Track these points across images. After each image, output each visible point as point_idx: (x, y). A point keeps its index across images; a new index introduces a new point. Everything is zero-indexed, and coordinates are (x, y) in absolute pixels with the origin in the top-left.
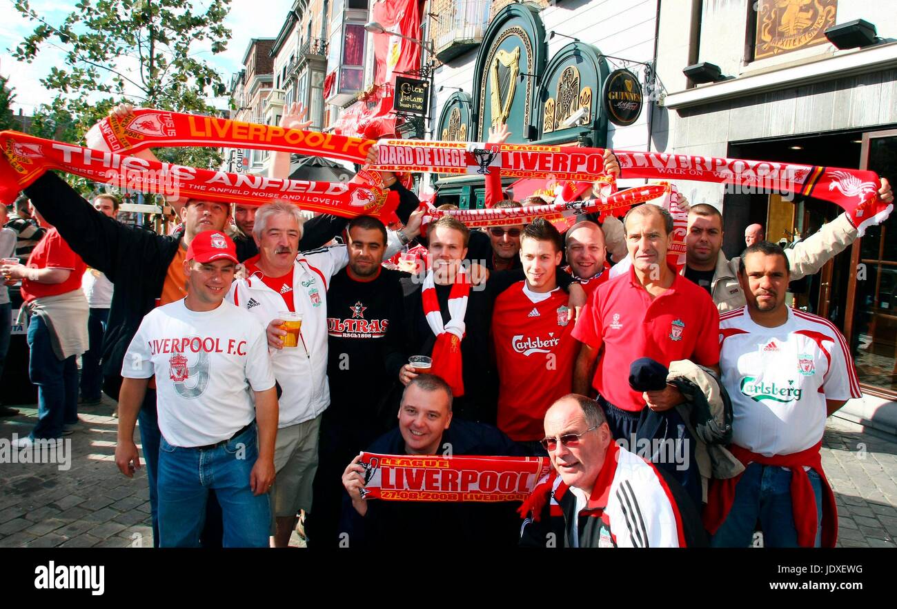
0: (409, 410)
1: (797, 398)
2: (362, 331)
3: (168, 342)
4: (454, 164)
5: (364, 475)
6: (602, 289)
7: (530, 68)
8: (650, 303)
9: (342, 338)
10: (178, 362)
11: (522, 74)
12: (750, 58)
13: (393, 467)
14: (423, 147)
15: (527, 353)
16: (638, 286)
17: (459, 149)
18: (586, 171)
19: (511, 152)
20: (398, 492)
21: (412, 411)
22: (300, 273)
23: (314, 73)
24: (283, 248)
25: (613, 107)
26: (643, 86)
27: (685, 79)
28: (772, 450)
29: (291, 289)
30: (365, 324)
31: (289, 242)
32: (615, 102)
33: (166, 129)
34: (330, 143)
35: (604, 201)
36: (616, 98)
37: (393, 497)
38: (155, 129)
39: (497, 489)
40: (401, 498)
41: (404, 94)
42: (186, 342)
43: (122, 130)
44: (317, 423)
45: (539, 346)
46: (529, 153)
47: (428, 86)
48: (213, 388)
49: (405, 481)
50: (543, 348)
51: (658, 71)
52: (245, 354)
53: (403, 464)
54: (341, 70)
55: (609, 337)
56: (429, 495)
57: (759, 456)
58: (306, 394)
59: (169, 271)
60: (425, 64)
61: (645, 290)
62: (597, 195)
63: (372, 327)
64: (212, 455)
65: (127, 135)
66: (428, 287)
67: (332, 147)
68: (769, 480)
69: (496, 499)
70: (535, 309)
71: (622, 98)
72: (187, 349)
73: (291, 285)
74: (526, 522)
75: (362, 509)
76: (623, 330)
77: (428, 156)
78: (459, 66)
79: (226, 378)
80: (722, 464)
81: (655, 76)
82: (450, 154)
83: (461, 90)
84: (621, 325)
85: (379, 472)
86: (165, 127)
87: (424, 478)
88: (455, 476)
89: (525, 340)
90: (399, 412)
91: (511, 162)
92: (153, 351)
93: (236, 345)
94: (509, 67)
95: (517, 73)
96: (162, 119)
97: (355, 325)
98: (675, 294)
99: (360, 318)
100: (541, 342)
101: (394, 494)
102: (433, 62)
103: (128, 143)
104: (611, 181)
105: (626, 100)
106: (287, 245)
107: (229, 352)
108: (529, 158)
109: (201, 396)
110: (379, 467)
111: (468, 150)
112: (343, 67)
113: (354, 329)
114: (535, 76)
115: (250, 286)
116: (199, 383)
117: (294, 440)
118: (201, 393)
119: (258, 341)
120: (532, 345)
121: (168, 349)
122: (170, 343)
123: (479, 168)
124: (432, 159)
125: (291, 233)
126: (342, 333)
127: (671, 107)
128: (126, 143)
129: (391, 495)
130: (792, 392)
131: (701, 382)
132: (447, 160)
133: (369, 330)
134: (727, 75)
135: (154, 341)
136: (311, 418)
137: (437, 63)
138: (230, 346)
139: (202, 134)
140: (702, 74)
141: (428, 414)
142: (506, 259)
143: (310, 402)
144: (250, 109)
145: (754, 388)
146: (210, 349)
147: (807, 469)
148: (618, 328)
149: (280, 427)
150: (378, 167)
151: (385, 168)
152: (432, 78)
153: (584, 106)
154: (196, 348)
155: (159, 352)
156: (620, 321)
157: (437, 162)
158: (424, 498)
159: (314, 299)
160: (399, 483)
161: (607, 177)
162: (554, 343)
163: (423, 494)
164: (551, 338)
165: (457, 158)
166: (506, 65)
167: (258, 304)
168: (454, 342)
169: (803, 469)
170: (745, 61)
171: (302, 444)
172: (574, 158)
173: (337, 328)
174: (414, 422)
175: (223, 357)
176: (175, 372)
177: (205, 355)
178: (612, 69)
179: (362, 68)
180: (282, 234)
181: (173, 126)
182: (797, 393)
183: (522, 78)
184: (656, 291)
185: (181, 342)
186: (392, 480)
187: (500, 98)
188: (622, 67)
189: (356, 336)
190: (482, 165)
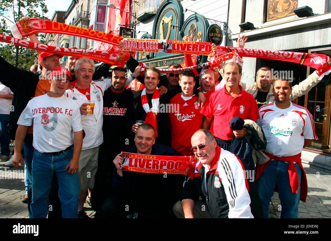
0: (139, 138)
1: (291, 135)
2: (117, 112)
3: (40, 109)
4: (153, 48)
5: (122, 161)
6: (213, 95)
7: (177, 23)
8: (232, 100)
9: (109, 115)
10: (45, 117)
11: (173, 26)
12: (265, 21)
13: (134, 158)
14: (141, 41)
15: (183, 121)
16: (227, 93)
17: (156, 42)
18: (205, 51)
19: (176, 43)
20: (135, 168)
21: (140, 138)
22: (92, 88)
23: (83, 25)
24: (86, 76)
25: (211, 39)
26: (223, 31)
27: (239, 28)
28: (281, 154)
29: (89, 94)
30: (118, 110)
31: (89, 74)
32: (212, 37)
33: (42, 26)
34: (106, 37)
35: (212, 62)
36: (212, 35)
37: (133, 170)
38: (38, 26)
39: (174, 169)
40: (136, 171)
41: (123, 34)
42: (48, 109)
43: (25, 26)
44: (98, 150)
45: (188, 117)
46: (183, 44)
47: (133, 31)
48: (59, 127)
49: (138, 164)
50: (190, 118)
51: (229, 26)
52: (71, 115)
53: (138, 157)
54: (96, 24)
55: (216, 113)
56: (147, 170)
57: (276, 157)
58: (95, 136)
59: (37, 86)
60: (132, 22)
61: (230, 95)
62: (209, 61)
63: (121, 111)
64: (57, 157)
65: (27, 28)
66: (144, 95)
67: (107, 39)
68: (280, 166)
69: (174, 173)
70: (186, 103)
71: (215, 36)
72: (49, 112)
73: (89, 92)
74: (185, 181)
75: (121, 174)
76: (222, 110)
77: (143, 45)
78: (147, 23)
79: (64, 123)
80: (261, 158)
81: (228, 28)
82: (152, 44)
83: (147, 33)
84: (221, 108)
85: (128, 160)
86: (42, 25)
87: (146, 163)
88: (158, 162)
89: (182, 115)
90: (135, 139)
91: (176, 48)
92: (34, 113)
93: (68, 111)
94: (168, 24)
95: (171, 26)
96: (41, 22)
97: (114, 110)
98: (241, 96)
99: (116, 107)
100: (189, 116)
101: (133, 169)
102: (136, 21)
103: (28, 32)
104: (214, 54)
105: (216, 37)
106: (88, 75)
107: (66, 114)
108: (183, 46)
109: (54, 131)
110: (128, 158)
111: (159, 43)
112: (96, 23)
113: (114, 112)
114: (179, 27)
115: (73, 92)
116: (54, 125)
117: (89, 156)
118: (54, 129)
119: (77, 111)
120: (185, 117)
121: (40, 112)
122: (42, 109)
123: (163, 50)
124: (145, 46)
125: (90, 70)
126: (108, 113)
127: (234, 40)
128: (27, 31)
129: (132, 169)
130: (289, 132)
131: (255, 126)
132: (151, 47)
133: (119, 112)
134: (256, 27)
135: (35, 109)
136: (96, 146)
137: (137, 22)
138: (66, 111)
139: (56, 29)
140: (246, 27)
141: (147, 139)
142: (174, 86)
143: (96, 139)
144: (54, 41)
145: (275, 131)
146: (58, 112)
147: (294, 163)
148: (220, 110)
149: (82, 149)
150: (123, 49)
151: (126, 50)
152: (135, 28)
153: (199, 39)
154: (52, 111)
155: (37, 113)
156: (221, 107)
157: (147, 48)
158: (145, 171)
159: (98, 99)
160: (136, 165)
161: (213, 53)
162: (193, 116)
163: (145, 170)
164: (193, 114)
165: (155, 46)
166: (166, 23)
167: (76, 99)
168: (154, 115)
169: (293, 163)
170: (263, 22)
171: (92, 157)
172: (201, 46)
173: (106, 111)
174: (141, 142)
175: (63, 115)
176: (43, 121)
177: (56, 114)
178: (210, 24)
179: (104, 24)
180: (86, 71)
181: (45, 25)
182: (291, 133)
183: (174, 28)
184: (234, 95)
185: (46, 109)
186: (133, 163)
187: (164, 36)
188: (214, 23)
189: (114, 115)
190: (165, 49)
